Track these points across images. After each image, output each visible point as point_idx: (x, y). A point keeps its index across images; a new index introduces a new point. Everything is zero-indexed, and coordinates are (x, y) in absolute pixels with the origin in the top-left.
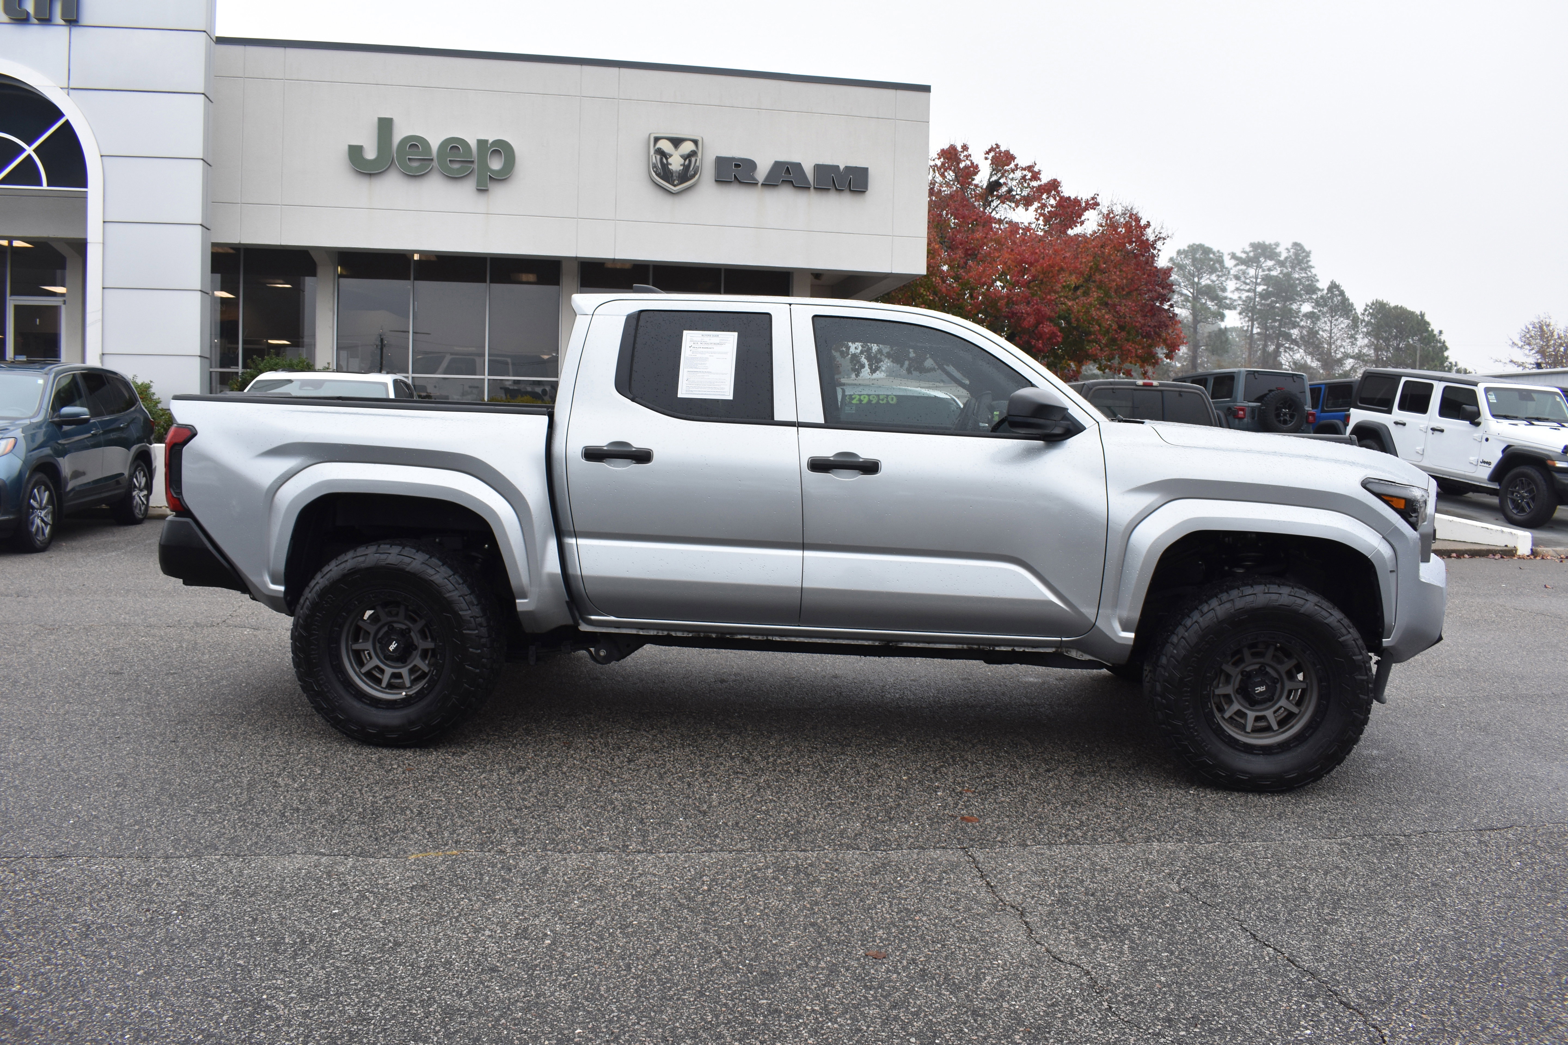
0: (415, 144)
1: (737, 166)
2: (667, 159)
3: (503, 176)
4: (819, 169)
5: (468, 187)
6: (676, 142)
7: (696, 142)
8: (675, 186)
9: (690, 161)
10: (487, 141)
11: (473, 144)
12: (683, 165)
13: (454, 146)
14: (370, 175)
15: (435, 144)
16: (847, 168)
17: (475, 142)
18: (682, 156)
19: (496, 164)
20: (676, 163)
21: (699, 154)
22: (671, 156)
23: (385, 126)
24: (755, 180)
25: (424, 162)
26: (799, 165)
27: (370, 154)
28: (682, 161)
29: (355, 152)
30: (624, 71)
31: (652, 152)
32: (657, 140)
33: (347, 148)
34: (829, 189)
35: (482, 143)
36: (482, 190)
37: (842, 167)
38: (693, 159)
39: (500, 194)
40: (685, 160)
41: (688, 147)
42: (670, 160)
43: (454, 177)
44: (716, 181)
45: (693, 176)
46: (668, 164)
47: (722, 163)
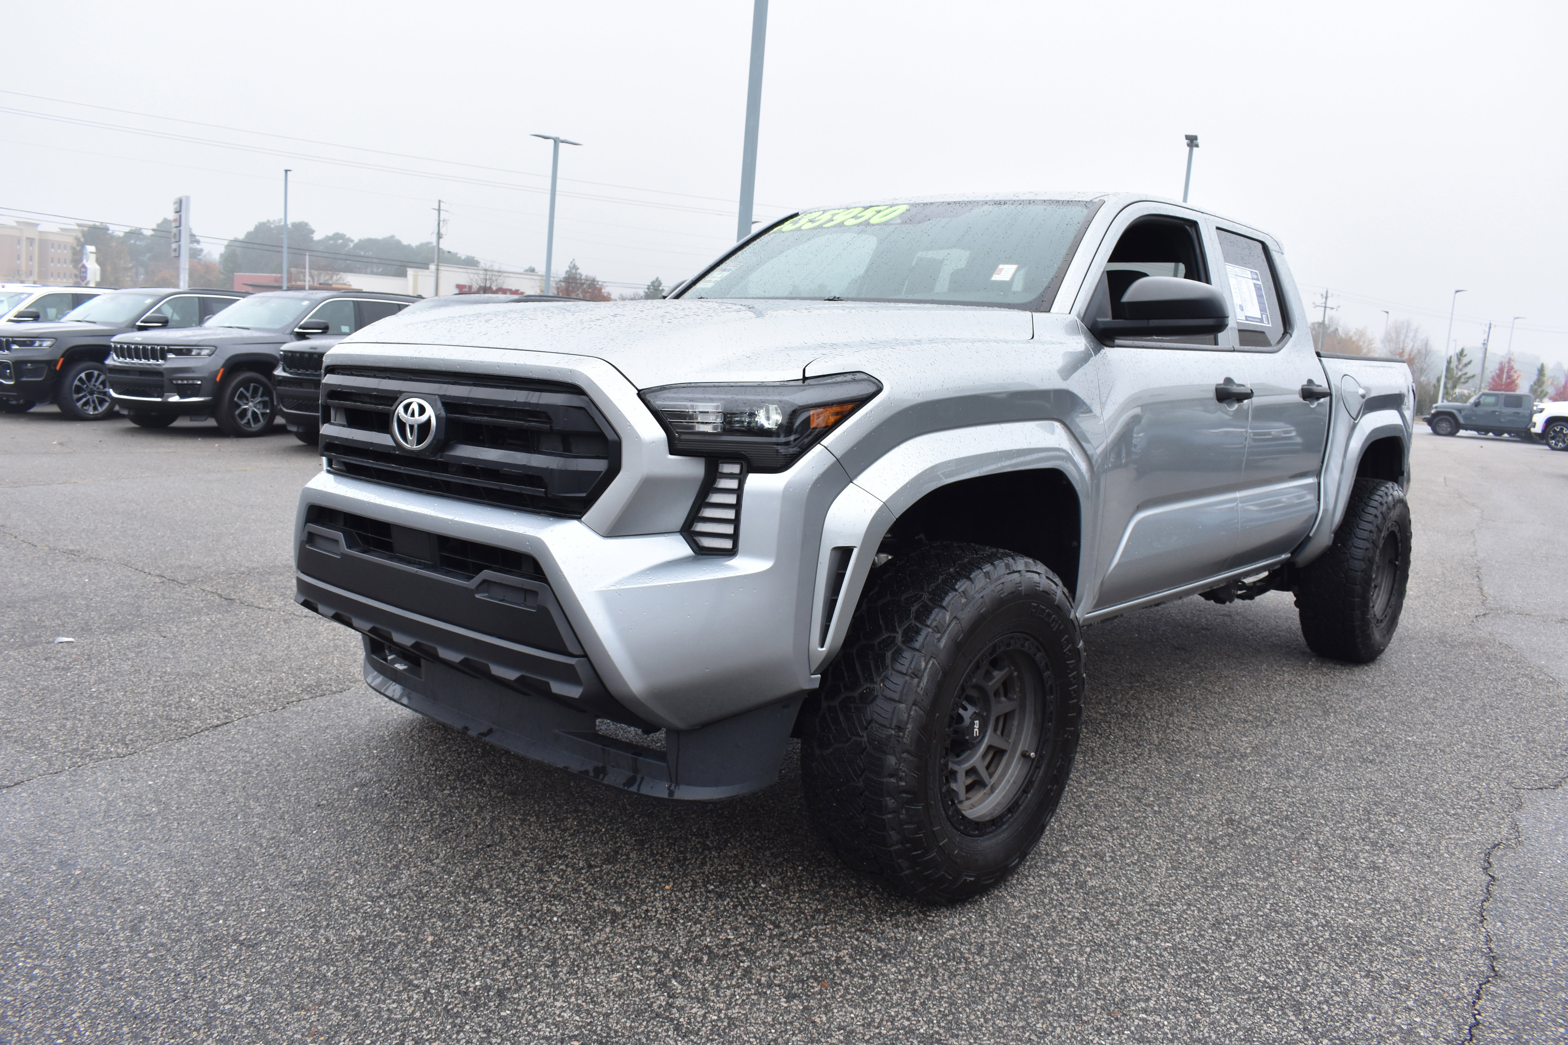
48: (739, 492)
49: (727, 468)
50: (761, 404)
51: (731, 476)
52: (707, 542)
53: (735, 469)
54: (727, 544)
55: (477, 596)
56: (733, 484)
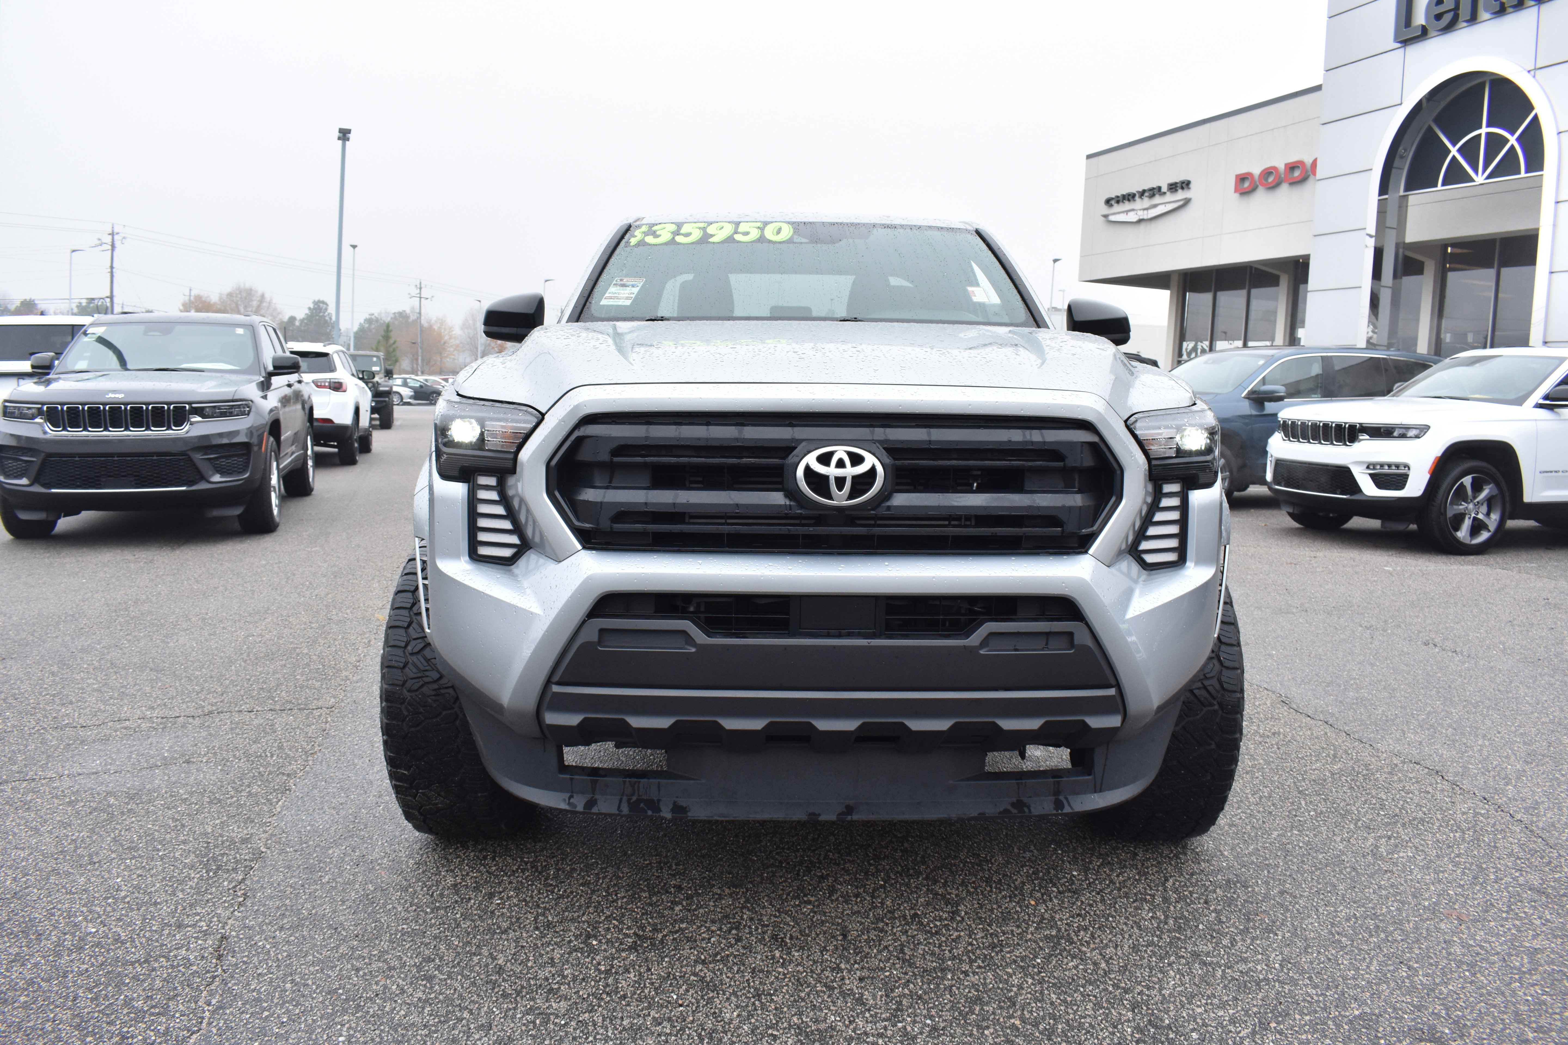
48: (1184, 508)
49: (1168, 488)
50: (1179, 429)
51: (1170, 495)
52: (1150, 559)
53: (1175, 488)
54: (1172, 557)
55: (982, 652)
56: (1175, 502)
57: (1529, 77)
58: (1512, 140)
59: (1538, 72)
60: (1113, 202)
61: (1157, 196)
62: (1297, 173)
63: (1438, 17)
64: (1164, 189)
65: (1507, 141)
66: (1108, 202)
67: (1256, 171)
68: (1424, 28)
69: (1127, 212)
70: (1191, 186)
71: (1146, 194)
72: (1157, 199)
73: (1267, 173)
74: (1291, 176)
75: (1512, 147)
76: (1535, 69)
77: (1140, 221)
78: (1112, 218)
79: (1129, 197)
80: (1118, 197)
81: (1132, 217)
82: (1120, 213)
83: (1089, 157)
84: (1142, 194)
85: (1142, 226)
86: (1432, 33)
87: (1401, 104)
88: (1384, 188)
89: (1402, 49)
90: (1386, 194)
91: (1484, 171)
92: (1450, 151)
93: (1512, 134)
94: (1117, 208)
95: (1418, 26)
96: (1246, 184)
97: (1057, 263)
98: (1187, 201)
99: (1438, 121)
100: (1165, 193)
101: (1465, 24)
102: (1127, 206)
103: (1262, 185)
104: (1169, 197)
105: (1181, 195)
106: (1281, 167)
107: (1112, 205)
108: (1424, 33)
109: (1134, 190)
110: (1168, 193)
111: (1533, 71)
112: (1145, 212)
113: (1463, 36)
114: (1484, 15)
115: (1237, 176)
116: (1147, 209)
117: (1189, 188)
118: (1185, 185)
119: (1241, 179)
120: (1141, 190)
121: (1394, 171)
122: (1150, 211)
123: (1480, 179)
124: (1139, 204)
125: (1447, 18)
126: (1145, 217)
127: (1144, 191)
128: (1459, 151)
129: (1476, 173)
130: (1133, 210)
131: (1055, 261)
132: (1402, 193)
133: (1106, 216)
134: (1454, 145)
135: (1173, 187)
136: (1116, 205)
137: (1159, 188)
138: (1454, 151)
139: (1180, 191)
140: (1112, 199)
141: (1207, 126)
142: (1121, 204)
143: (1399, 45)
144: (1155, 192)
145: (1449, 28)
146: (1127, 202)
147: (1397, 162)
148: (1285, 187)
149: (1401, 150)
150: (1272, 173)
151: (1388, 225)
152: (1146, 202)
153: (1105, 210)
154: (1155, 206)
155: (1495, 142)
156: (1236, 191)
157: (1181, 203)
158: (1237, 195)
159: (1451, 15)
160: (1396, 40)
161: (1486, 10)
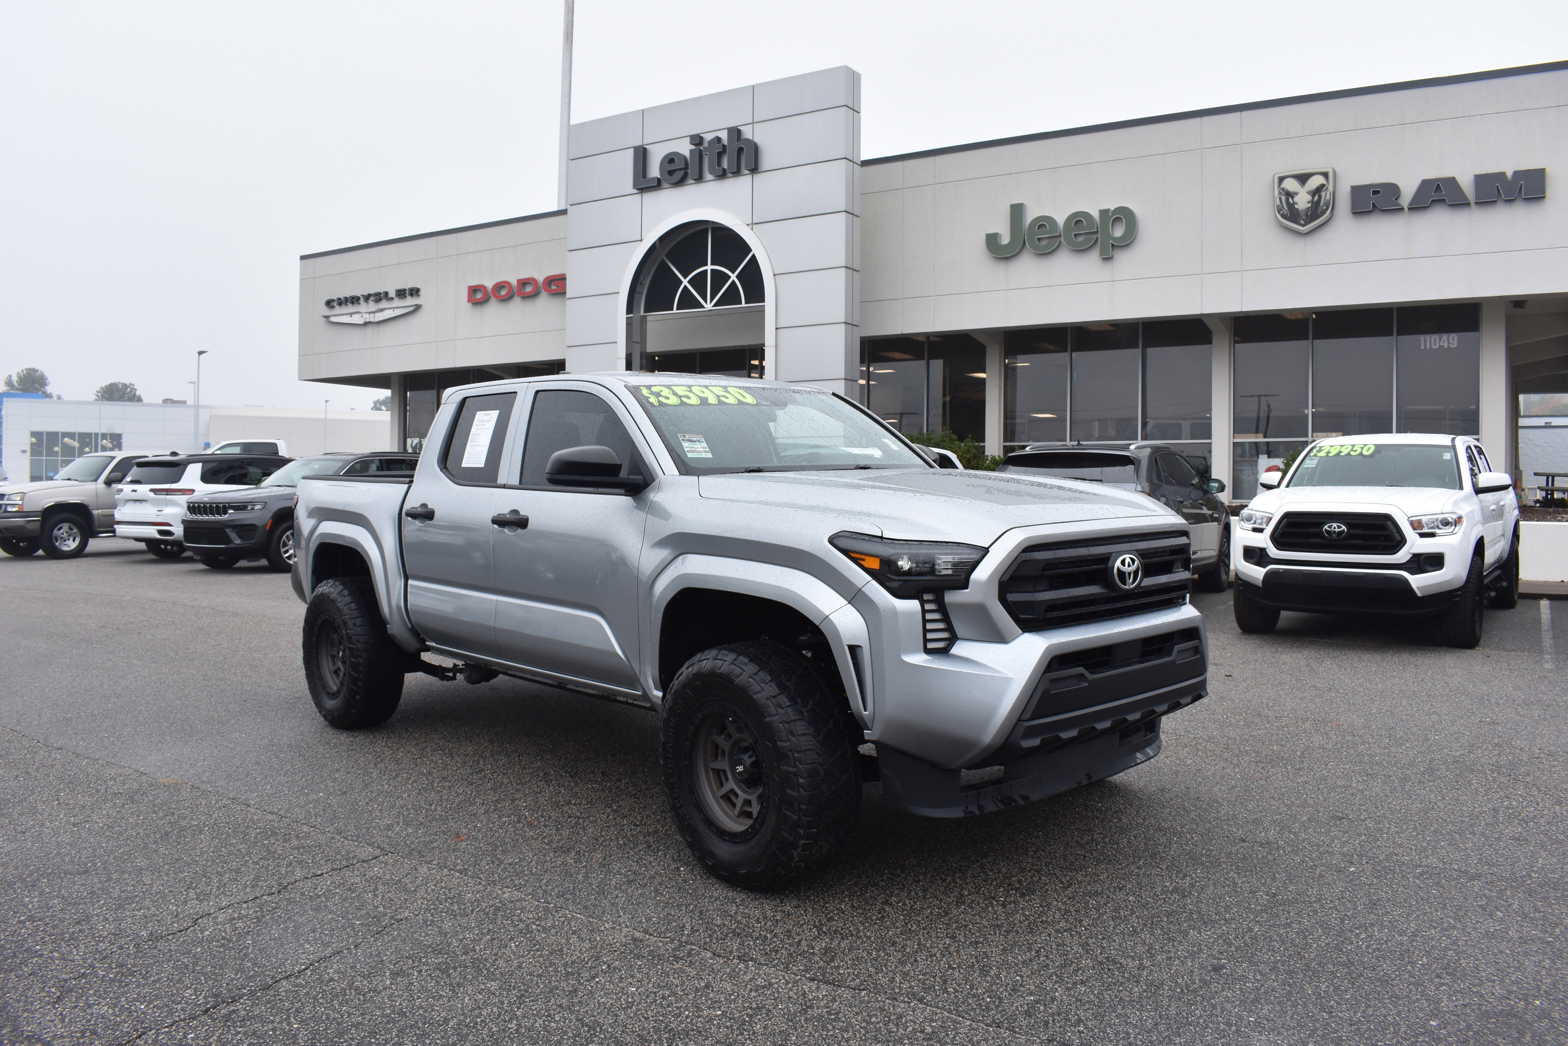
0: (1043, 223)
1: (1375, 193)
2: (1292, 198)
3: (1127, 242)
4: (1481, 180)
5: (1093, 257)
6: (1303, 178)
7: (1325, 175)
8: (1303, 226)
9: (1320, 197)
10: (1108, 210)
11: (1096, 215)
12: (1312, 202)
13: (1078, 220)
14: (1007, 258)
15: (1061, 220)
16: (1516, 173)
17: (1098, 213)
18: (1308, 193)
19: (1119, 232)
20: (1303, 201)
21: (1331, 189)
22: (1297, 194)
23: (1017, 211)
24: (1400, 205)
25: (1052, 240)
26: (1453, 180)
27: (1005, 240)
28: (1309, 198)
29: (992, 240)
30: (1246, 114)
31: (1276, 193)
32: (1281, 179)
33: (984, 237)
34: (1495, 202)
35: (1104, 213)
36: (1107, 258)
37: (1509, 174)
38: (1323, 194)
39: (1124, 260)
40: (1313, 196)
41: (1315, 182)
42: (1296, 199)
43: (1080, 250)
44: (1354, 213)
45: (1324, 212)
46: (1294, 203)
47: (1357, 192)
57: (748, 229)
58: (733, 277)
59: (754, 226)
60: (335, 304)
61: (384, 301)
62: (529, 289)
63: (671, 173)
64: (392, 294)
65: (730, 277)
66: (329, 303)
67: (489, 284)
68: (659, 180)
69: (351, 314)
70: (421, 293)
71: (372, 298)
72: (384, 304)
73: (499, 286)
74: (523, 291)
75: (733, 281)
76: (752, 224)
77: (366, 324)
78: (333, 319)
79: (354, 300)
80: (340, 299)
81: (357, 319)
82: (342, 315)
83: (303, 258)
84: (367, 298)
85: (369, 330)
86: (665, 185)
87: (641, 240)
88: (629, 310)
89: (639, 196)
90: (632, 313)
91: (711, 301)
92: (682, 282)
93: (733, 273)
94: (338, 310)
95: (654, 178)
96: (479, 296)
97: (202, 355)
98: (418, 307)
99: (670, 256)
100: (392, 298)
101: (693, 181)
102: (350, 308)
103: (495, 296)
104: (397, 302)
105: (410, 301)
106: (514, 282)
107: (333, 307)
108: (657, 185)
109: (358, 293)
110: (396, 299)
111: (752, 225)
112: (372, 315)
113: (691, 191)
114: (708, 176)
115: (469, 287)
116: (374, 312)
117: (418, 295)
118: (415, 292)
119: (473, 290)
120: (366, 294)
121: (636, 295)
122: (377, 315)
123: (709, 306)
124: (363, 307)
125: (679, 175)
126: (372, 320)
127: (369, 295)
128: (689, 282)
129: (706, 302)
130: (358, 313)
131: (200, 353)
132: (642, 313)
133: (327, 317)
134: (685, 278)
135: (401, 294)
136: (337, 307)
137: (386, 293)
138: (685, 282)
139: (409, 297)
140: (334, 300)
141: (435, 239)
142: (343, 306)
143: (636, 191)
144: (379, 297)
145: (680, 183)
146: (350, 305)
147: (638, 289)
148: (517, 300)
149: (641, 278)
150: (504, 287)
151: (634, 340)
152: (372, 306)
153: (327, 312)
154: (382, 310)
155: (719, 279)
156: (469, 301)
157: (411, 309)
158: (470, 304)
159: (682, 172)
160: (635, 187)
161: (711, 173)
